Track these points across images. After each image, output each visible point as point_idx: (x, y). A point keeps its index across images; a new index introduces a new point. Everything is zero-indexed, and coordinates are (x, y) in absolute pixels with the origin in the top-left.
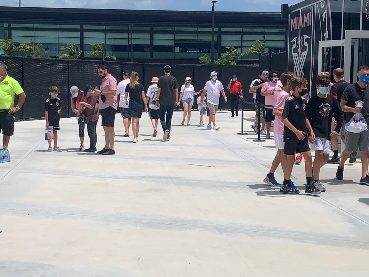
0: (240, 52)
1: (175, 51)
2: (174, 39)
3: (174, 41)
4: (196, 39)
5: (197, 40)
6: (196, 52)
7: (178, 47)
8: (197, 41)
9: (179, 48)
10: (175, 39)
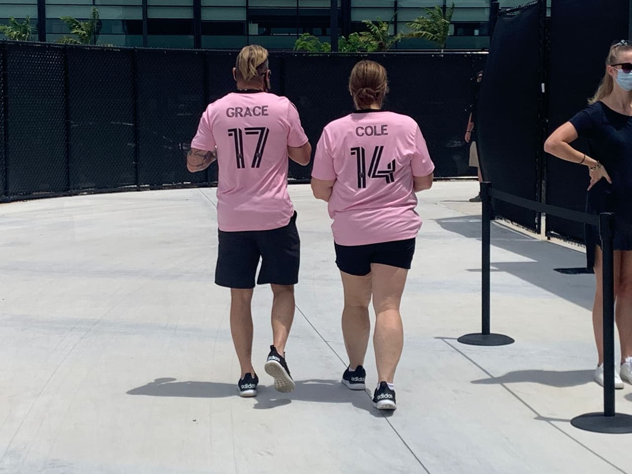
0: (393, 34)
1: (250, 33)
2: (247, 7)
3: (247, 11)
4: (296, 6)
5: (298, 7)
6: (296, 34)
7: (256, 23)
8: (297, 10)
9: (259, 27)
10: (249, 5)
